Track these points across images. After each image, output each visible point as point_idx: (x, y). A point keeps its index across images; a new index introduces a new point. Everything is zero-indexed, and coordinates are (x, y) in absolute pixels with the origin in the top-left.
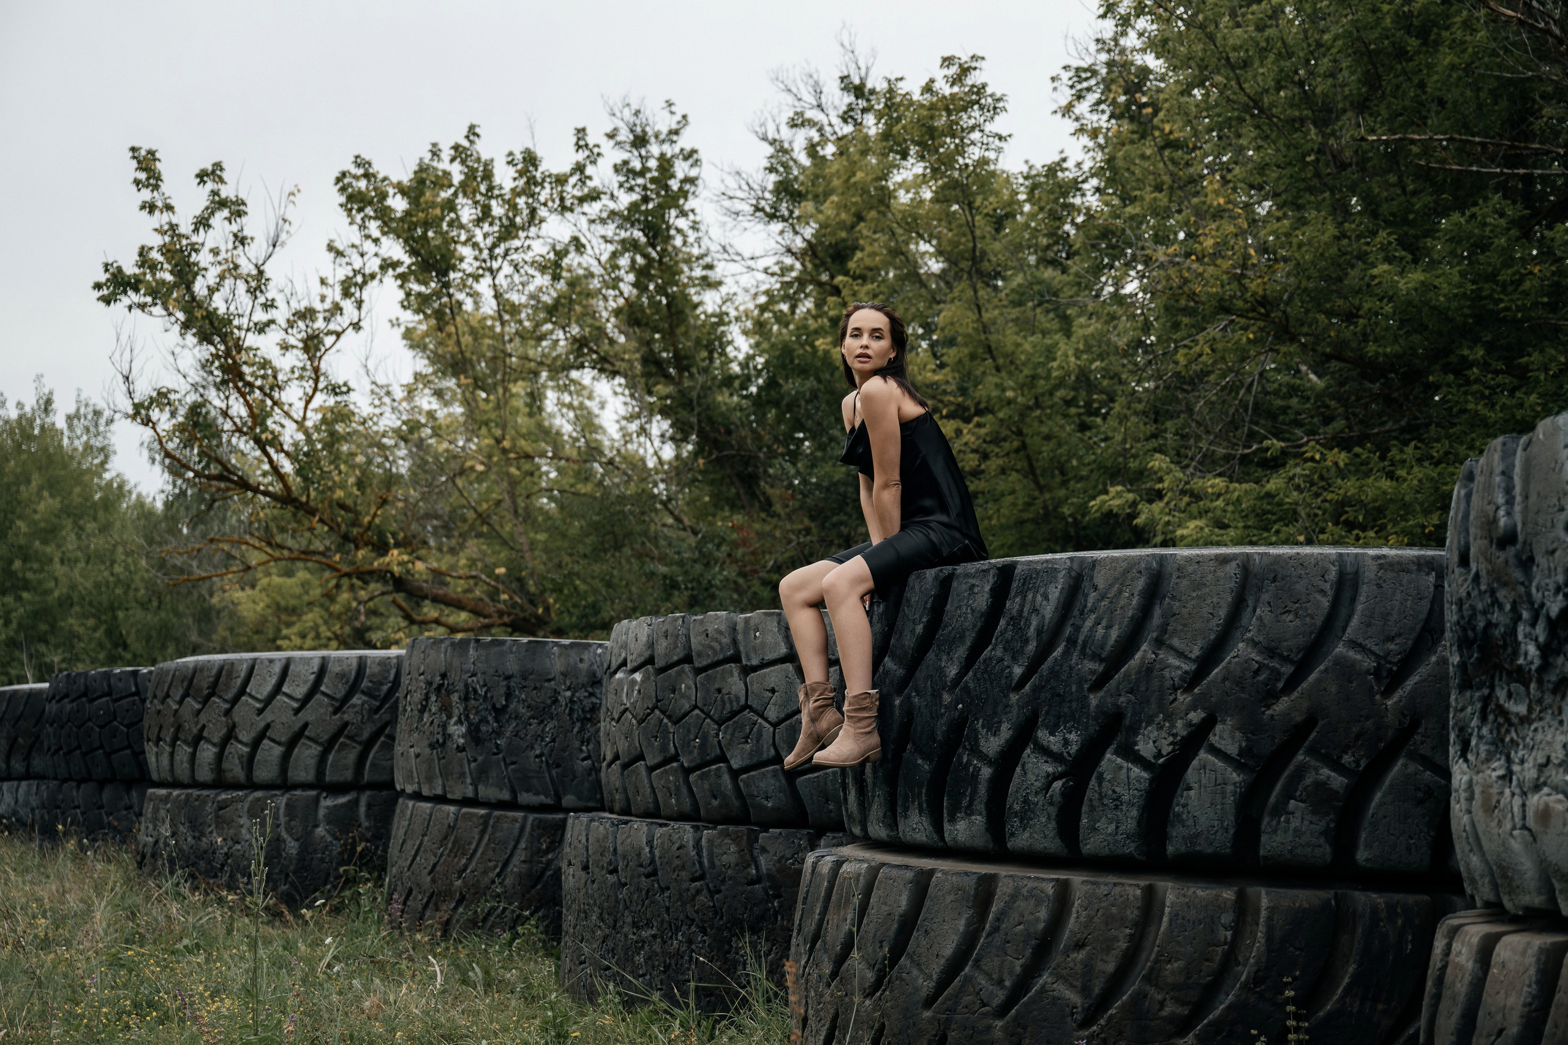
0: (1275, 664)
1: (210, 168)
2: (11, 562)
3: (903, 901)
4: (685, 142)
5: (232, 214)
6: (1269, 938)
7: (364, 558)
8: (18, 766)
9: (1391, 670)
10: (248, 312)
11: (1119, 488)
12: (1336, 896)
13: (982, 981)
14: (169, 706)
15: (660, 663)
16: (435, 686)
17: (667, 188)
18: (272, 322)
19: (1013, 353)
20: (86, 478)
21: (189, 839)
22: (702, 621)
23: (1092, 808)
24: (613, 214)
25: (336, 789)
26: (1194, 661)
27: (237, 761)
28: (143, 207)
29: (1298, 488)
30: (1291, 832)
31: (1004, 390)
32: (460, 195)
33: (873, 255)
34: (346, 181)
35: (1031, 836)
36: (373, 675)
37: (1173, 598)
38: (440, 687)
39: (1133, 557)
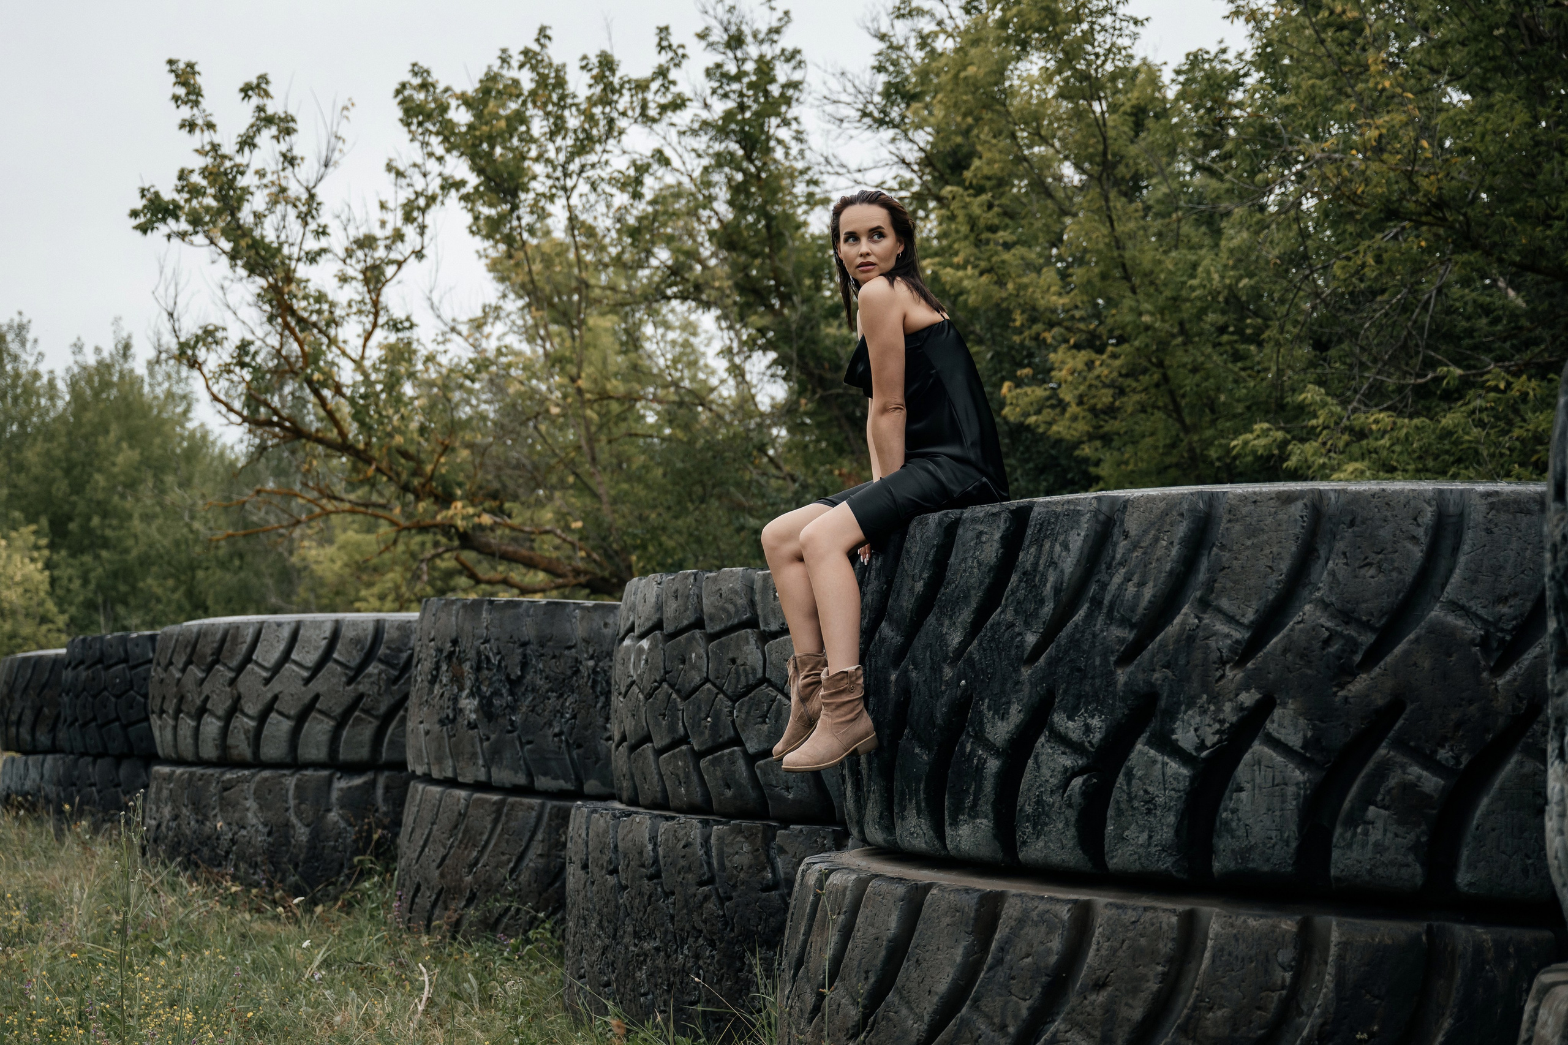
0: (1351, 631)
1: (255, 82)
2: (89, 519)
3: (893, 923)
4: (787, 41)
5: (280, 132)
6: (1340, 984)
7: (425, 511)
8: (43, 739)
9: (1502, 641)
10: (299, 241)
11: (1266, 425)
12: (1429, 931)
13: (982, 1026)
14: (172, 675)
15: (669, 628)
16: (445, 654)
17: (767, 93)
18: (323, 251)
19: (1152, 272)
20: (167, 428)
21: (193, 823)
22: (715, 579)
23: (1120, 813)
24: (705, 124)
25: (351, 769)
26: (1247, 627)
27: (243, 737)
28: (182, 126)
29: (1481, 424)
30: (1370, 847)
31: (1140, 314)
32: (530, 105)
33: (990, 162)
34: (407, 93)
35: (1046, 846)
36: (392, 641)
37: (1223, 547)
38: (451, 656)
39: (1173, 497)
